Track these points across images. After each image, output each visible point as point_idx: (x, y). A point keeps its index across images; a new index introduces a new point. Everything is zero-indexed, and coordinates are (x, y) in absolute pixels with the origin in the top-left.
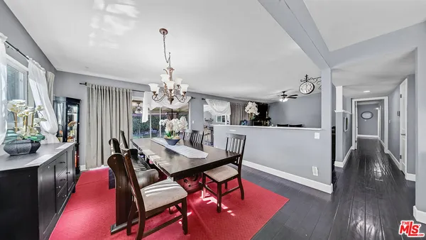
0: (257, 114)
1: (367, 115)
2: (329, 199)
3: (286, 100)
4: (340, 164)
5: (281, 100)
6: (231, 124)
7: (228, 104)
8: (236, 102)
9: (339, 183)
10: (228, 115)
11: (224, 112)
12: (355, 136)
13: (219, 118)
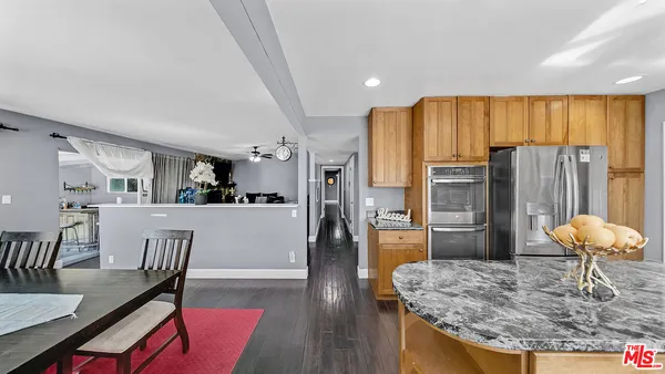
0: (215, 183)
1: (331, 181)
2: (305, 285)
3: (258, 159)
4: (313, 239)
5: (252, 159)
6: (154, 201)
7: (148, 155)
8: (168, 155)
9: (313, 261)
10: (145, 179)
11: (136, 170)
12: (324, 202)
13: (117, 183)
